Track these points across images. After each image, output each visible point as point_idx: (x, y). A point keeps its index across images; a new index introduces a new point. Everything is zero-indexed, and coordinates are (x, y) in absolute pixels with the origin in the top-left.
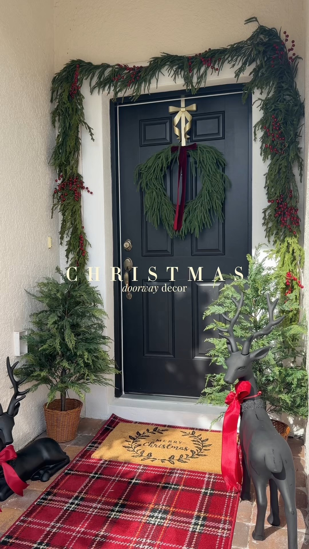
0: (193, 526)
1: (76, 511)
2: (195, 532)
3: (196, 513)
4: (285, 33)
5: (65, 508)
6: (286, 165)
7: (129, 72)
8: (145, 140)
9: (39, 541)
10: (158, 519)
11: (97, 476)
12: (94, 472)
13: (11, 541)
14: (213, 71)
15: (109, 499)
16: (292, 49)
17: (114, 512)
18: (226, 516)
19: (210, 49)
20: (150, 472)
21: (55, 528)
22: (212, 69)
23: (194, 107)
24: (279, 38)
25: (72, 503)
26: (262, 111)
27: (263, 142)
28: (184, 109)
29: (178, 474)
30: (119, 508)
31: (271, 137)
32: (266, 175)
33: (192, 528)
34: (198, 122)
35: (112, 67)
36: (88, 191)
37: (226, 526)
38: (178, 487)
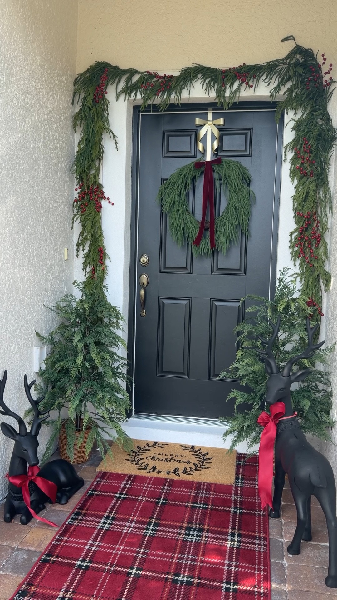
0: (230, 542)
1: (110, 530)
2: (233, 547)
3: (230, 531)
4: (323, 55)
5: (99, 527)
6: (314, 189)
7: (158, 80)
8: (168, 151)
9: (81, 559)
10: (195, 536)
11: (122, 496)
12: (119, 493)
13: (52, 559)
14: (246, 87)
15: (141, 518)
16: (329, 73)
17: (149, 530)
18: (260, 533)
19: (244, 64)
20: (175, 492)
21: (94, 546)
22: (247, 85)
23: (221, 121)
24: (315, 60)
25: (104, 523)
26: (294, 132)
27: (292, 164)
28: (211, 123)
29: (205, 494)
30: (153, 526)
31: (301, 160)
32: (293, 197)
33: (230, 544)
34: (225, 137)
35: (142, 73)
36: (110, 202)
37: (262, 542)
38: (207, 507)
